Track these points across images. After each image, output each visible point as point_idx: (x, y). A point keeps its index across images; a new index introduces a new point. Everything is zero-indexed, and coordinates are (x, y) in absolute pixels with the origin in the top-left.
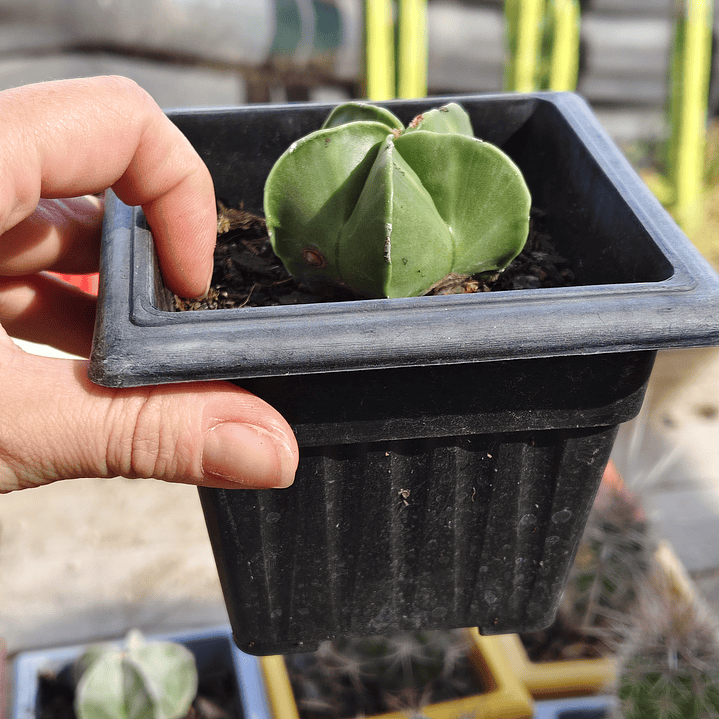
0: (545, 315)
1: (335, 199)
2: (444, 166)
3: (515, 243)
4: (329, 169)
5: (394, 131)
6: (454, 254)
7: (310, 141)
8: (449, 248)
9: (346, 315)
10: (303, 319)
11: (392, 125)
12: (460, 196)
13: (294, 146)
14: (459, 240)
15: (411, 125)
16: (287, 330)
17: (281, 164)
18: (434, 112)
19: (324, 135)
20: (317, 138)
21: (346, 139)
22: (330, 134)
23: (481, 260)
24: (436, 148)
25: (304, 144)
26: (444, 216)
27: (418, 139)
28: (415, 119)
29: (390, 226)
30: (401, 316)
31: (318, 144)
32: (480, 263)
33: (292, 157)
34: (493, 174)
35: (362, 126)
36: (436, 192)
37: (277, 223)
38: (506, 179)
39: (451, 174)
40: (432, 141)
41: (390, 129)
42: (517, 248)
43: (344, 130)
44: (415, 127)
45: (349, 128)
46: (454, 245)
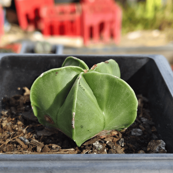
0: (134, 169)
1: (58, 97)
2: (102, 87)
3: (131, 119)
4: (56, 85)
5: (84, 70)
6: (104, 123)
7: (49, 73)
8: (102, 121)
9: (41, 162)
10: (21, 162)
11: (84, 68)
12: (108, 100)
13: (42, 74)
14: (107, 118)
15: (92, 68)
16: (11, 168)
17: (37, 82)
18: (102, 63)
19: (55, 71)
20: (52, 72)
21: (64, 73)
22: (58, 70)
23: (116, 125)
24: (100, 79)
25: (46, 74)
26: (101, 107)
27: (93, 75)
28: (94, 66)
29: (74, 113)
30: (66, 164)
31: (53, 74)
32: (116, 126)
33: (42, 79)
34: (122, 91)
35: (71, 68)
36: (98, 97)
37: (35, 104)
38: (128, 94)
39: (105, 90)
40: (99, 76)
41: (83, 70)
42: (132, 121)
43: (64, 69)
44: (93, 69)
45: (66, 69)
46: (104, 120)
